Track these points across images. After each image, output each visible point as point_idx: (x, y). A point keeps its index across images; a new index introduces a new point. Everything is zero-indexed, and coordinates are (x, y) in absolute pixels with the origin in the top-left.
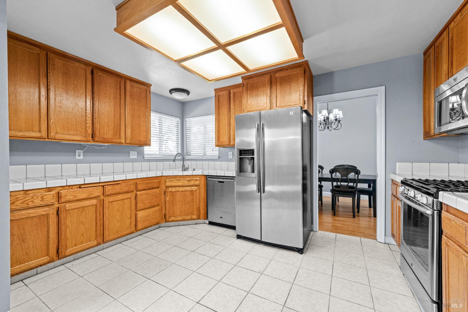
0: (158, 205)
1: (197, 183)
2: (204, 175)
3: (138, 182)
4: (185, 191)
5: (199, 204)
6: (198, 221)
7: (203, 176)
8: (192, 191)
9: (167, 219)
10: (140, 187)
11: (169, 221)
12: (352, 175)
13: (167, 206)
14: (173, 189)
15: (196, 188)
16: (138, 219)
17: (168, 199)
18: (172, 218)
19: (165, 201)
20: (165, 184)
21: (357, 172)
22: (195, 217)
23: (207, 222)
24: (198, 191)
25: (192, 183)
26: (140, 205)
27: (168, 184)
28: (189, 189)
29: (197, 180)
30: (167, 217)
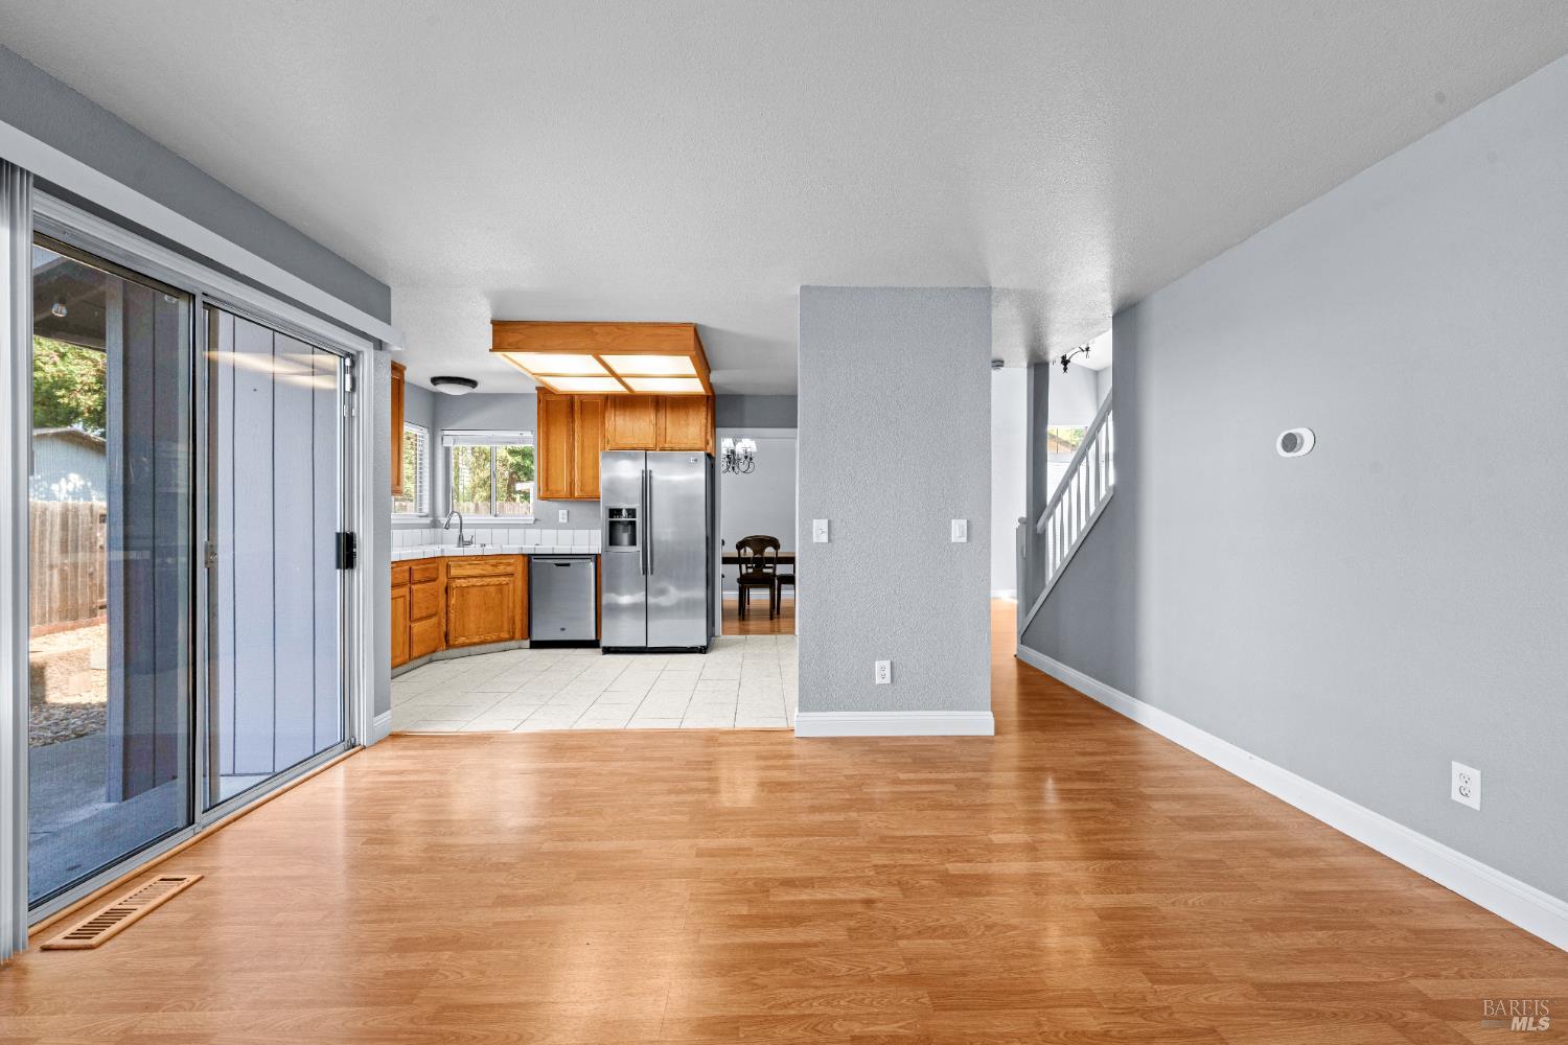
0: (435, 615)
1: (510, 569)
2: (523, 555)
3: (413, 567)
4: (488, 585)
5: (513, 611)
6: (513, 644)
7: (521, 557)
8: (500, 584)
9: (451, 642)
10: (417, 576)
11: (455, 646)
12: (769, 551)
13: (452, 616)
14: (463, 583)
15: (507, 579)
16: (415, 638)
17: (453, 601)
18: (462, 640)
19: (447, 606)
20: (448, 572)
21: (774, 543)
22: (505, 635)
23: (527, 643)
24: (511, 586)
25: (501, 569)
26: (416, 613)
27: (454, 572)
28: (495, 580)
29: (509, 564)
30: (451, 638)
